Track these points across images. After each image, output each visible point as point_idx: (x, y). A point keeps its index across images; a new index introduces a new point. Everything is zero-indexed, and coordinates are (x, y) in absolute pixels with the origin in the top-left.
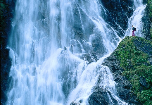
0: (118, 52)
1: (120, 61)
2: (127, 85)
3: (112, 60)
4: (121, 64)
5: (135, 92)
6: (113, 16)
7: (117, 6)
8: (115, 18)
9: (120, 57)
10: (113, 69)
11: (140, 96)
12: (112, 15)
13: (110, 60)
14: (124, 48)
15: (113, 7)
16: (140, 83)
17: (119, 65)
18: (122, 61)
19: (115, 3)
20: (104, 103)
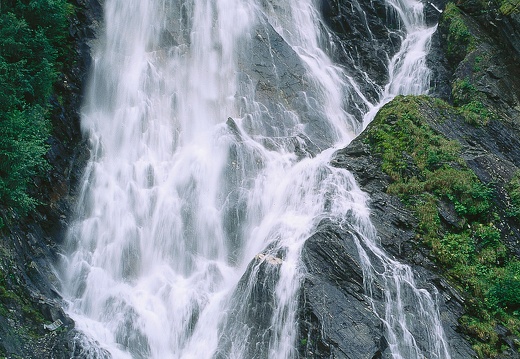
0: (375, 133)
1: (380, 158)
2: (403, 218)
3: (357, 155)
4: (386, 165)
5: (426, 239)
6: (351, 50)
7: (358, 28)
8: (354, 54)
9: (382, 147)
10: (362, 177)
11: (441, 249)
12: (348, 47)
13: (351, 155)
14: (393, 123)
15: (349, 29)
16: (440, 216)
17: (379, 166)
18: (386, 156)
19: (353, 18)
20: (346, 263)
